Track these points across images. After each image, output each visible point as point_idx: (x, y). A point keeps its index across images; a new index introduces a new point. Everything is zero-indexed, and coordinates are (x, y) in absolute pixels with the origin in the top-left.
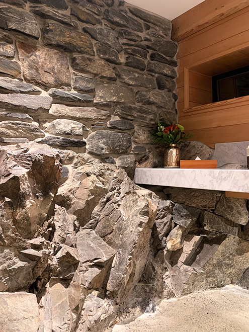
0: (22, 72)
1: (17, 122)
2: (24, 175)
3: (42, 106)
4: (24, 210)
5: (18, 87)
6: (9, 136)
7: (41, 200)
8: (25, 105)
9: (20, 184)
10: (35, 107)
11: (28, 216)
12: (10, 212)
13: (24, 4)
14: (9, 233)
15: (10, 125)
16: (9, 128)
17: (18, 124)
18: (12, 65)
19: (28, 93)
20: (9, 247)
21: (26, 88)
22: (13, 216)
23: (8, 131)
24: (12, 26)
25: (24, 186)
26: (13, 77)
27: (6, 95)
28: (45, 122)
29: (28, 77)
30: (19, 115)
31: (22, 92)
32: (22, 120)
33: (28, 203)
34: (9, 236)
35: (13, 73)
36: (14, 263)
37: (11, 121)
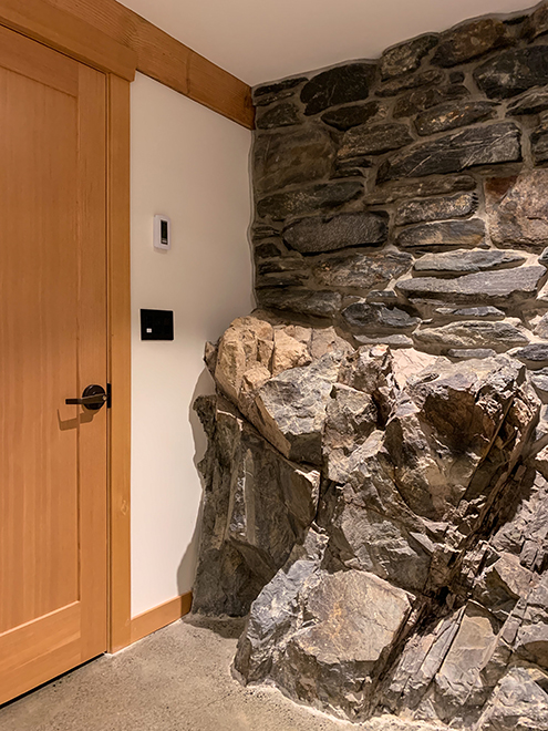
0: (487, 232)
1: (472, 322)
2: (409, 418)
3: (517, 287)
4: (413, 471)
5: (476, 262)
6: (462, 347)
7: (450, 461)
8: (485, 291)
9: (402, 432)
10: (506, 291)
11: (424, 482)
12: (389, 469)
13: (491, 111)
14: (389, 499)
15: (461, 328)
16: (460, 333)
17: (472, 325)
18: (468, 227)
19: (496, 267)
20: (389, 518)
21: (490, 261)
22: (396, 475)
23: (459, 339)
24: (468, 161)
25: (410, 435)
26: (471, 246)
27: (455, 281)
28: (533, 315)
29: (497, 239)
30: (476, 310)
31: (482, 269)
32: (481, 318)
33: (423, 462)
34: (388, 502)
35: (470, 239)
36: (398, 546)
37: (463, 322)
